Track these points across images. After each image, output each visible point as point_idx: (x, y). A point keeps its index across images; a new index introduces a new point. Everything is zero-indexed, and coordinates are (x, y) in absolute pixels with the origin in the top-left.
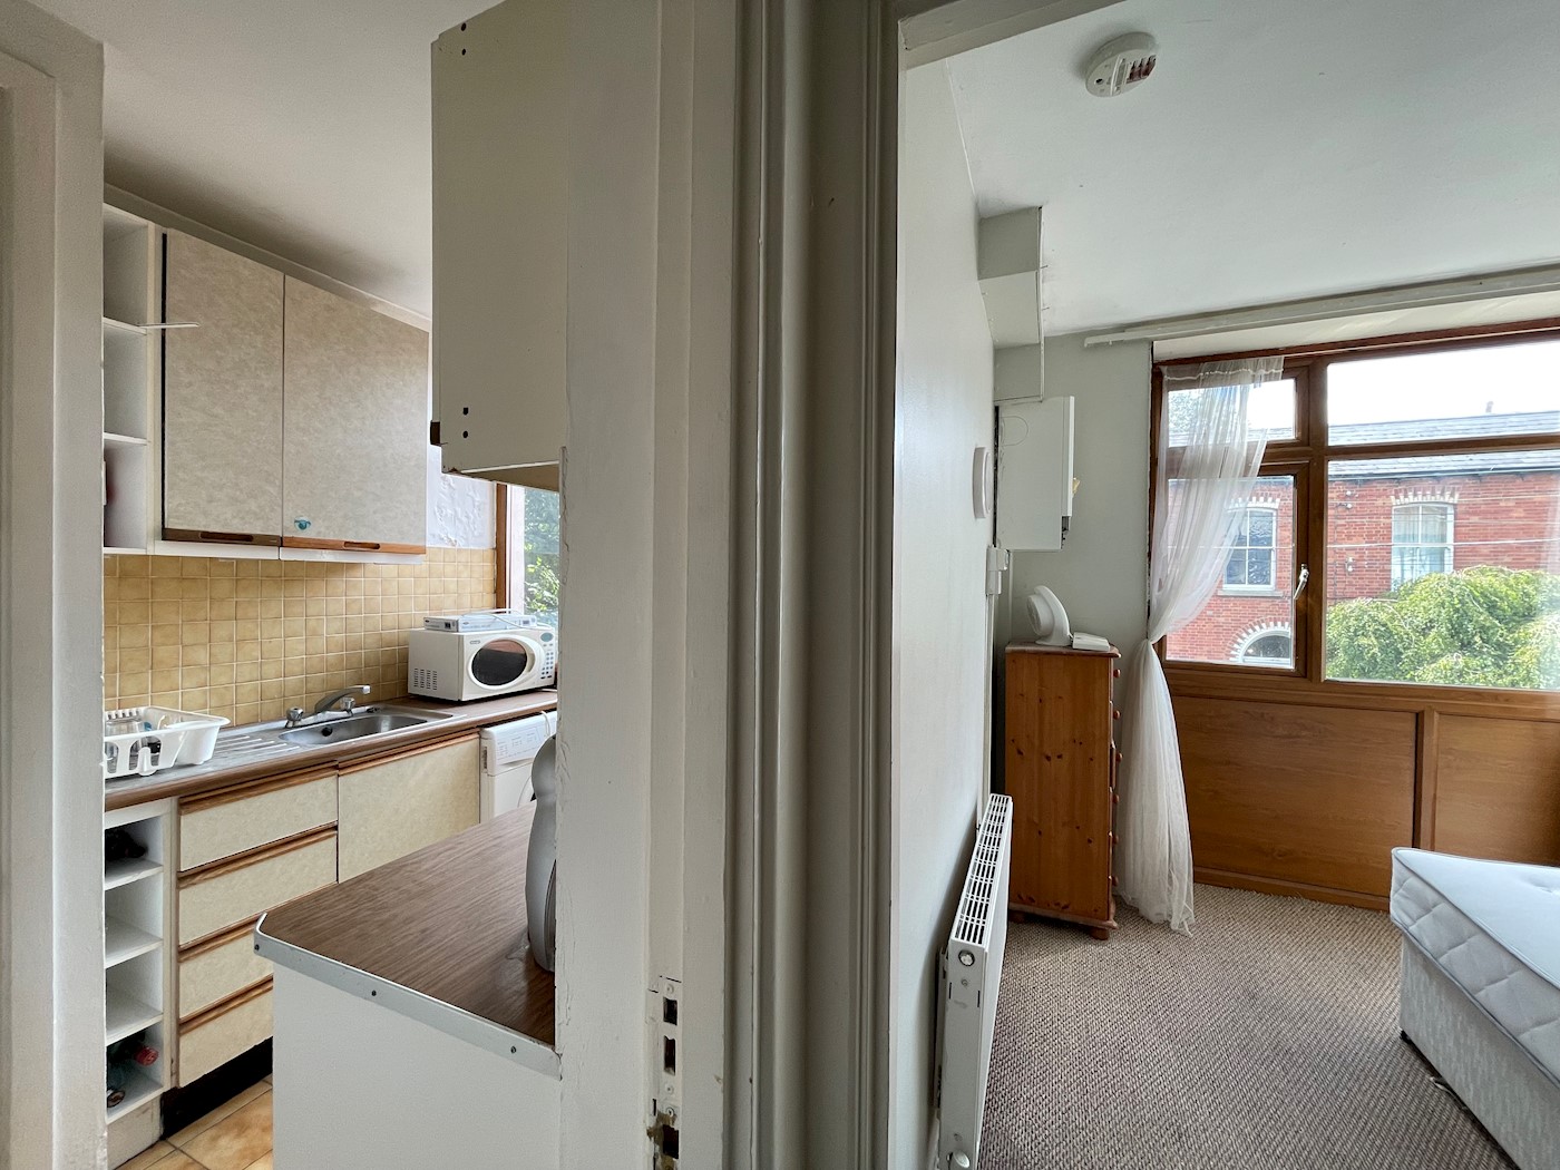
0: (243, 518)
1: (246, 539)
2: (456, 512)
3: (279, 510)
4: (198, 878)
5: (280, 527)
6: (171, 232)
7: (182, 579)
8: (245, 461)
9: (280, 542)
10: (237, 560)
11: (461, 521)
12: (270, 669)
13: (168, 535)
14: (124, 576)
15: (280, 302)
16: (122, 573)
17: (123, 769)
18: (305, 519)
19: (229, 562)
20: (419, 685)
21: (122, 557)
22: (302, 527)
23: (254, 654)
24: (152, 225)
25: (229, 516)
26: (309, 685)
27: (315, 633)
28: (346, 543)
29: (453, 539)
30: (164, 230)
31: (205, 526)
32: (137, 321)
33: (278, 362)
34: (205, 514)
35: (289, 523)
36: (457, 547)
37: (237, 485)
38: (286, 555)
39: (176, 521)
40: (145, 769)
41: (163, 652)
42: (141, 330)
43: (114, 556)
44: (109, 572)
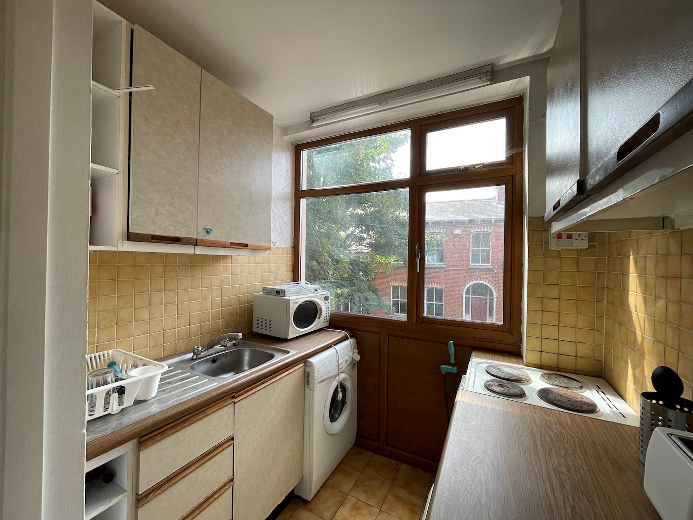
0: (175, 226)
1: (176, 240)
2: (276, 226)
3: (196, 221)
4: (151, 496)
5: (195, 232)
6: (136, 27)
7: (135, 266)
8: (177, 188)
9: (195, 243)
10: (166, 254)
11: (278, 231)
12: (182, 321)
13: (131, 237)
14: (102, 264)
15: (198, 86)
16: (100, 262)
17: (99, 412)
18: (209, 227)
19: (161, 255)
20: (260, 327)
21: (101, 252)
22: (208, 233)
23: (174, 312)
24: (124, 22)
25: (167, 224)
26: (203, 329)
27: (206, 298)
28: (231, 243)
29: (274, 241)
30: (132, 26)
31: (153, 231)
32: (113, 86)
33: (197, 125)
34: (154, 223)
35: (201, 230)
36: (276, 246)
37: (172, 204)
38: (199, 251)
39: (136, 227)
40: (115, 410)
41: (124, 313)
42: (116, 93)
43: (95, 251)
44: (92, 262)
